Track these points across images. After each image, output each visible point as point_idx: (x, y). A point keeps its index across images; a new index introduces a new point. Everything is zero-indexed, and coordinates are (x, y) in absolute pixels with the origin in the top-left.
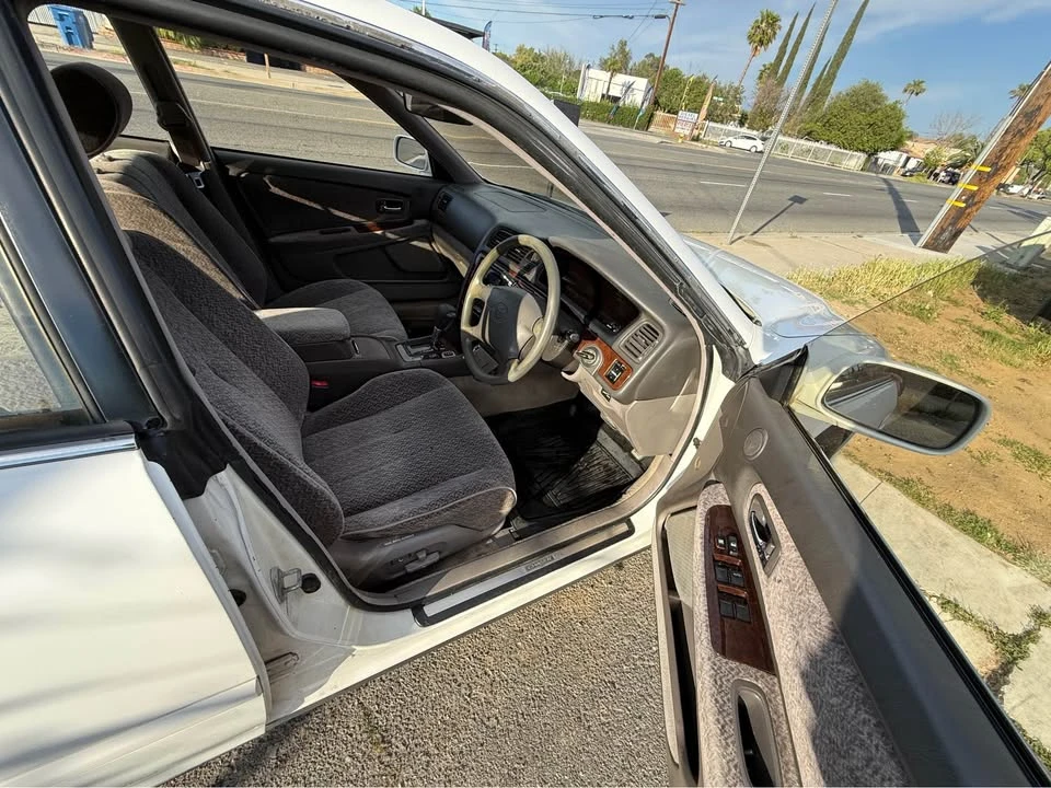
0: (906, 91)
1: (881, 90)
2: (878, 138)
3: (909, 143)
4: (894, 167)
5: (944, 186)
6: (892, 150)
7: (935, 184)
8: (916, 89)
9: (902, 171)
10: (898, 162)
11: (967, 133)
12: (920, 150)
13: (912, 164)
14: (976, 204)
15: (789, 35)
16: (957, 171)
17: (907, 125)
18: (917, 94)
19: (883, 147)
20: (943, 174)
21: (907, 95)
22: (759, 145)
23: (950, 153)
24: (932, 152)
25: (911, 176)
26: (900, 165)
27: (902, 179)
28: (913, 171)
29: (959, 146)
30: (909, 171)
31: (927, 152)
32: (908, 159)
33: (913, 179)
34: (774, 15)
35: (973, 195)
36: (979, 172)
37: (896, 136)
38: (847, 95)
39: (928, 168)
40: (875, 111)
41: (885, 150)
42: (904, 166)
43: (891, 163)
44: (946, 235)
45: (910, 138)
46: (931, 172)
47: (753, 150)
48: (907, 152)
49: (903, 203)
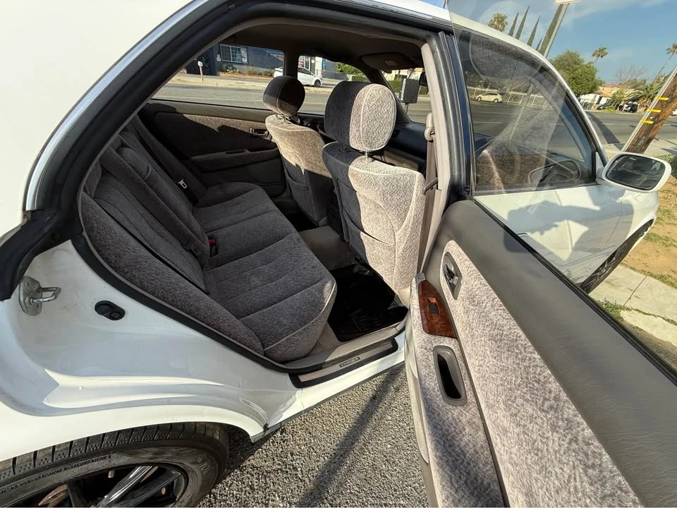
0: (594, 55)
1: (578, 56)
2: (579, 86)
3: (601, 88)
4: (592, 104)
5: (627, 113)
6: (590, 93)
7: (621, 113)
8: (601, 53)
9: (598, 106)
10: (594, 100)
11: (639, 79)
12: (608, 92)
13: (603, 101)
14: (660, 121)
15: (513, 27)
16: (635, 103)
17: (598, 76)
18: (602, 56)
19: (583, 91)
20: (626, 106)
21: (595, 57)
22: (499, 98)
23: (629, 92)
24: (617, 93)
25: (604, 109)
26: (596, 102)
27: (598, 111)
28: (605, 105)
29: (635, 87)
30: (602, 106)
31: (613, 92)
32: (601, 98)
33: (606, 111)
34: (503, 16)
35: (658, 115)
36: (661, 101)
37: (591, 84)
38: (556, 61)
39: (615, 103)
40: (577, 69)
41: (585, 94)
42: (598, 103)
43: (589, 102)
44: (642, 142)
45: (601, 85)
46: (618, 105)
47: (496, 101)
48: (599, 94)
49: (604, 125)
